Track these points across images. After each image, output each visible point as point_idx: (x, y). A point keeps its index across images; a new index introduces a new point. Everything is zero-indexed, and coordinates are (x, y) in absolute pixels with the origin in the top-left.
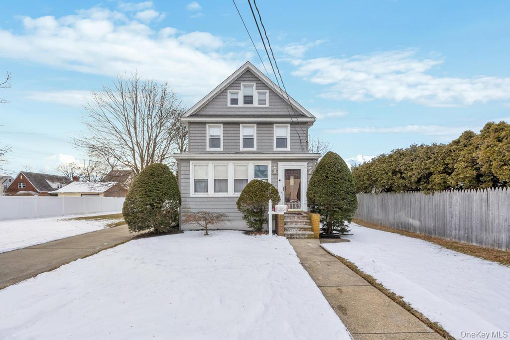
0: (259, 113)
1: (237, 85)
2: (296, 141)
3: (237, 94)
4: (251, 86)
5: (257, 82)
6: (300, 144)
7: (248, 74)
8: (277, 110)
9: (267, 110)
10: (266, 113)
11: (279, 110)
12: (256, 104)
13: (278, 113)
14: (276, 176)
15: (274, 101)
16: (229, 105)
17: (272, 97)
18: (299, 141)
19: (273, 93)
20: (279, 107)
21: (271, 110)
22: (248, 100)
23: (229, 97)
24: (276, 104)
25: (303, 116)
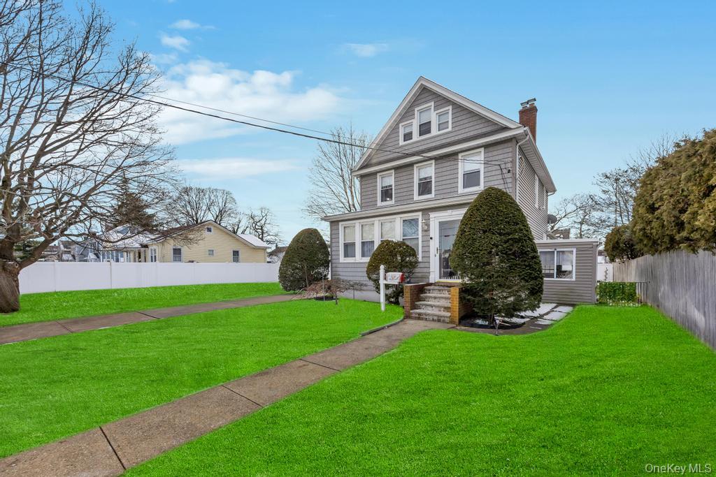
0: (438, 143)
1: (410, 114)
2: (493, 173)
3: (411, 125)
4: (428, 109)
5: (436, 100)
6: (500, 177)
7: (425, 93)
8: (463, 131)
9: (450, 135)
10: (448, 140)
11: (467, 130)
12: (435, 131)
13: (465, 136)
14: (427, 233)
15: (460, 118)
16: (402, 143)
17: (458, 114)
18: (500, 171)
19: (458, 107)
20: (467, 125)
21: (455, 134)
22: (425, 128)
23: (402, 132)
24: (462, 122)
25: (506, 129)
